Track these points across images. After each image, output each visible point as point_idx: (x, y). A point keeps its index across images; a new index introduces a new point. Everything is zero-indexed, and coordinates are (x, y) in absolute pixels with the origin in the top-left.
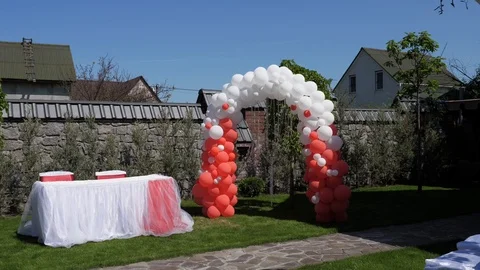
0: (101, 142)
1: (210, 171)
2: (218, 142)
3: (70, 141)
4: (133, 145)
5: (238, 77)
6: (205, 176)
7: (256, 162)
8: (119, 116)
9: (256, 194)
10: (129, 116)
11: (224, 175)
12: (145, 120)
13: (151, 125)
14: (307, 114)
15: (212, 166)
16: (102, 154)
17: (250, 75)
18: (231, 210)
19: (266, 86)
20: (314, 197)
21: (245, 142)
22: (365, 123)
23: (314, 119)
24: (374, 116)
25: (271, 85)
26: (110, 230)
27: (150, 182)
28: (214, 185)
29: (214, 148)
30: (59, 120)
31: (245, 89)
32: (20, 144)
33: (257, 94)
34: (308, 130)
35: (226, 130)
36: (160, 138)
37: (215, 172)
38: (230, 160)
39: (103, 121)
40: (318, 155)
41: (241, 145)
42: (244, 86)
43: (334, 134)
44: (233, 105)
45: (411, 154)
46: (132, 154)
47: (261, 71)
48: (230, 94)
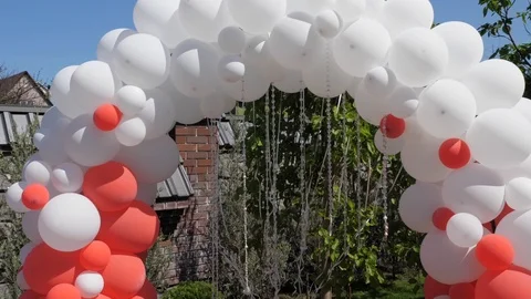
14: (454, 155)
19: (281, 36)
21: (174, 198)
29: (59, 290)
33: (239, 67)
35: (110, 210)
41: (166, 206)
42: (187, 36)
44: (138, 111)
48: (127, 67)
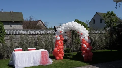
0: (30, 40)
1: (57, 48)
2: (59, 41)
3: (22, 40)
4: (38, 40)
5: (64, 24)
6: (56, 49)
7: (69, 44)
8: (34, 33)
9: (69, 52)
10: (37, 33)
11: (60, 49)
12: (40, 34)
13: (42, 35)
15: (57, 47)
16: (30, 43)
17: (67, 24)
18: (62, 58)
20: (83, 55)
22: (97, 34)
23: (84, 35)
24: (99, 32)
25: (72, 26)
26: (31, 64)
27: (42, 52)
28: (58, 52)
29: (58, 42)
30: (19, 34)
31: (66, 27)
32: (9, 40)
33: (69, 29)
34: (82, 38)
35: (61, 38)
36: (44, 38)
37: (58, 48)
38: (62, 45)
39: (30, 34)
40: (84, 45)
41: (65, 40)
43: (89, 39)
45: (109, 42)
46: (37, 43)
47: (70, 23)
48: (62, 29)
